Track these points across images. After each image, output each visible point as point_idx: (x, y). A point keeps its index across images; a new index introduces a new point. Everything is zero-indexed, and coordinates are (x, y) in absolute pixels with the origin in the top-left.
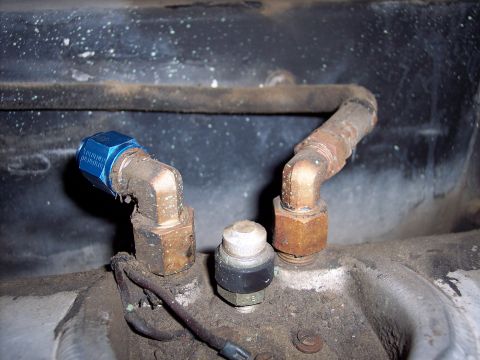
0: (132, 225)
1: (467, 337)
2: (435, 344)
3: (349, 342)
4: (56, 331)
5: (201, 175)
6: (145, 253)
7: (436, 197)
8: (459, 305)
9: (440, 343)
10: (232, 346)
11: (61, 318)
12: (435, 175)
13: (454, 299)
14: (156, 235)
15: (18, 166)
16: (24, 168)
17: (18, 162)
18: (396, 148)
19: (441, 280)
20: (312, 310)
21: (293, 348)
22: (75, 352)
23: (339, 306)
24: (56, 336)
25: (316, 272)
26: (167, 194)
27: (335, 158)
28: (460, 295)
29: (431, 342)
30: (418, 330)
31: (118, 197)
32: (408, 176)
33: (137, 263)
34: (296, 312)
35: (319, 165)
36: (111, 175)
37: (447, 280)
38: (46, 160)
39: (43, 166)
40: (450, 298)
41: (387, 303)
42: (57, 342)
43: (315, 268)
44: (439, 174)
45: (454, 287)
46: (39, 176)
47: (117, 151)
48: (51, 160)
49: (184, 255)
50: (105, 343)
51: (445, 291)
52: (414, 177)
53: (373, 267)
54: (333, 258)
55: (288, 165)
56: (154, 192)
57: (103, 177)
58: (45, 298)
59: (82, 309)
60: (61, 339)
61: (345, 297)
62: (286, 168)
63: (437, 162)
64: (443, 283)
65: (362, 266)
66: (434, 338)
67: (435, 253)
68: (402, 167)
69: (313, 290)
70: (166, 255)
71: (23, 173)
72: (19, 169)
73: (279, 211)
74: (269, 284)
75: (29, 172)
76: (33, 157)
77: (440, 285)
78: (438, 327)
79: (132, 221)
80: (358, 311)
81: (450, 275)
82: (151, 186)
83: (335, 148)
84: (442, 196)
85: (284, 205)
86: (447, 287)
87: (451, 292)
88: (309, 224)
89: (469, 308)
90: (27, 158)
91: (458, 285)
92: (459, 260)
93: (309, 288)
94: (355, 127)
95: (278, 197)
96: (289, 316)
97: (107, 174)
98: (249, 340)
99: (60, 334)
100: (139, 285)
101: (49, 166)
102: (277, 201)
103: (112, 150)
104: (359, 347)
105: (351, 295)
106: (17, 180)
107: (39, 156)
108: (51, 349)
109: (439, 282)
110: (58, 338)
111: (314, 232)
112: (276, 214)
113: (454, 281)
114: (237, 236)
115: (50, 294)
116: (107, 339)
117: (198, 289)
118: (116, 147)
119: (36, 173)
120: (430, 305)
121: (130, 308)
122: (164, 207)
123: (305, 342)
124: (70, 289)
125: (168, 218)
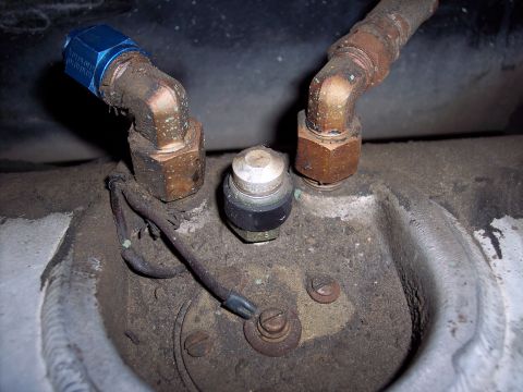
0: (128, 145)
1: (496, 323)
2: (457, 333)
3: (370, 289)
4: (43, 278)
5: (228, 35)
6: (145, 176)
7: (504, 68)
8: (496, 272)
9: (463, 333)
10: (237, 298)
11: (50, 258)
12: (508, 44)
13: (493, 262)
14: (156, 161)
15: (11, 22)
16: (19, 25)
17: (10, 17)
18: (464, 10)
19: (482, 231)
20: (334, 243)
21: (307, 296)
22: (59, 316)
23: (365, 240)
24: (43, 285)
25: (343, 199)
26: (167, 116)
27: (376, 69)
28: (500, 257)
29: (453, 331)
30: (442, 310)
31: (113, 110)
32: (474, 44)
33: (137, 186)
34: (315, 246)
35: (354, 81)
36: (102, 88)
37: (490, 232)
38: (44, 16)
39: (42, 23)
40: (487, 261)
41: (416, 257)
42: (43, 294)
43: (341, 195)
44: (513, 43)
45: (495, 243)
46: (37, 35)
47: (108, 57)
48: (49, 15)
49: (190, 180)
50: (92, 305)
51: (485, 247)
52: (481, 45)
53: (407, 207)
54: (365, 182)
55: (316, 80)
56: (151, 114)
57: (92, 86)
58: (36, 222)
59: (71, 252)
60: (47, 293)
61: (374, 228)
62: (313, 83)
63: (512, 29)
64: (484, 235)
65: (396, 201)
66: (459, 324)
67: (483, 184)
68: (469, 33)
69: (338, 218)
70: (169, 182)
71: (18, 30)
72: (13, 26)
73: (304, 132)
74: (284, 220)
75: (25, 29)
76: (28, 12)
77: (481, 239)
78: (466, 311)
79: (129, 139)
80: (385, 250)
81: (496, 223)
82: (148, 107)
83: (377, 56)
84: (513, 68)
85: (310, 125)
86: (487, 243)
87: (492, 252)
88: (338, 150)
89: (508, 277)
90: (21, 13)
91: (501, 241)
92: (510, 200)
93: (334, 216)
94: (407, 20)
95: (303, 112)
96: (307, 251)
97: (97, 85)
98: (258, 282)
99: (47, 283)
100: (139, 213)
101: (49, 23)
102: (302, 114)
103: (102, 55)
104: (381, 297)
105: (380, 228)
106: (13, 38)
107: (35, 11)
108: (36, 305)
109: (479, 234)
110: (44, 289)
111: (342, 159)
112: (300, 135)
113: (497, 234)
114: (248, 171)
115: (41, 217)
116: (95, 299)
117: (207, 213)
118: (106, 52)
119: (33, 31)
120: (462, 276)
121: (127, 244)
122: (164, 130)
123: (320, 291)
124: (63, 211)
125: (171, 141)
